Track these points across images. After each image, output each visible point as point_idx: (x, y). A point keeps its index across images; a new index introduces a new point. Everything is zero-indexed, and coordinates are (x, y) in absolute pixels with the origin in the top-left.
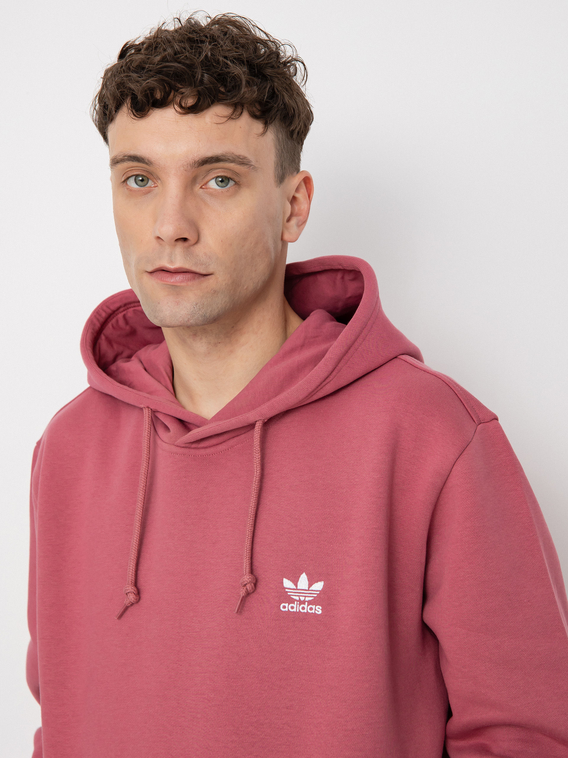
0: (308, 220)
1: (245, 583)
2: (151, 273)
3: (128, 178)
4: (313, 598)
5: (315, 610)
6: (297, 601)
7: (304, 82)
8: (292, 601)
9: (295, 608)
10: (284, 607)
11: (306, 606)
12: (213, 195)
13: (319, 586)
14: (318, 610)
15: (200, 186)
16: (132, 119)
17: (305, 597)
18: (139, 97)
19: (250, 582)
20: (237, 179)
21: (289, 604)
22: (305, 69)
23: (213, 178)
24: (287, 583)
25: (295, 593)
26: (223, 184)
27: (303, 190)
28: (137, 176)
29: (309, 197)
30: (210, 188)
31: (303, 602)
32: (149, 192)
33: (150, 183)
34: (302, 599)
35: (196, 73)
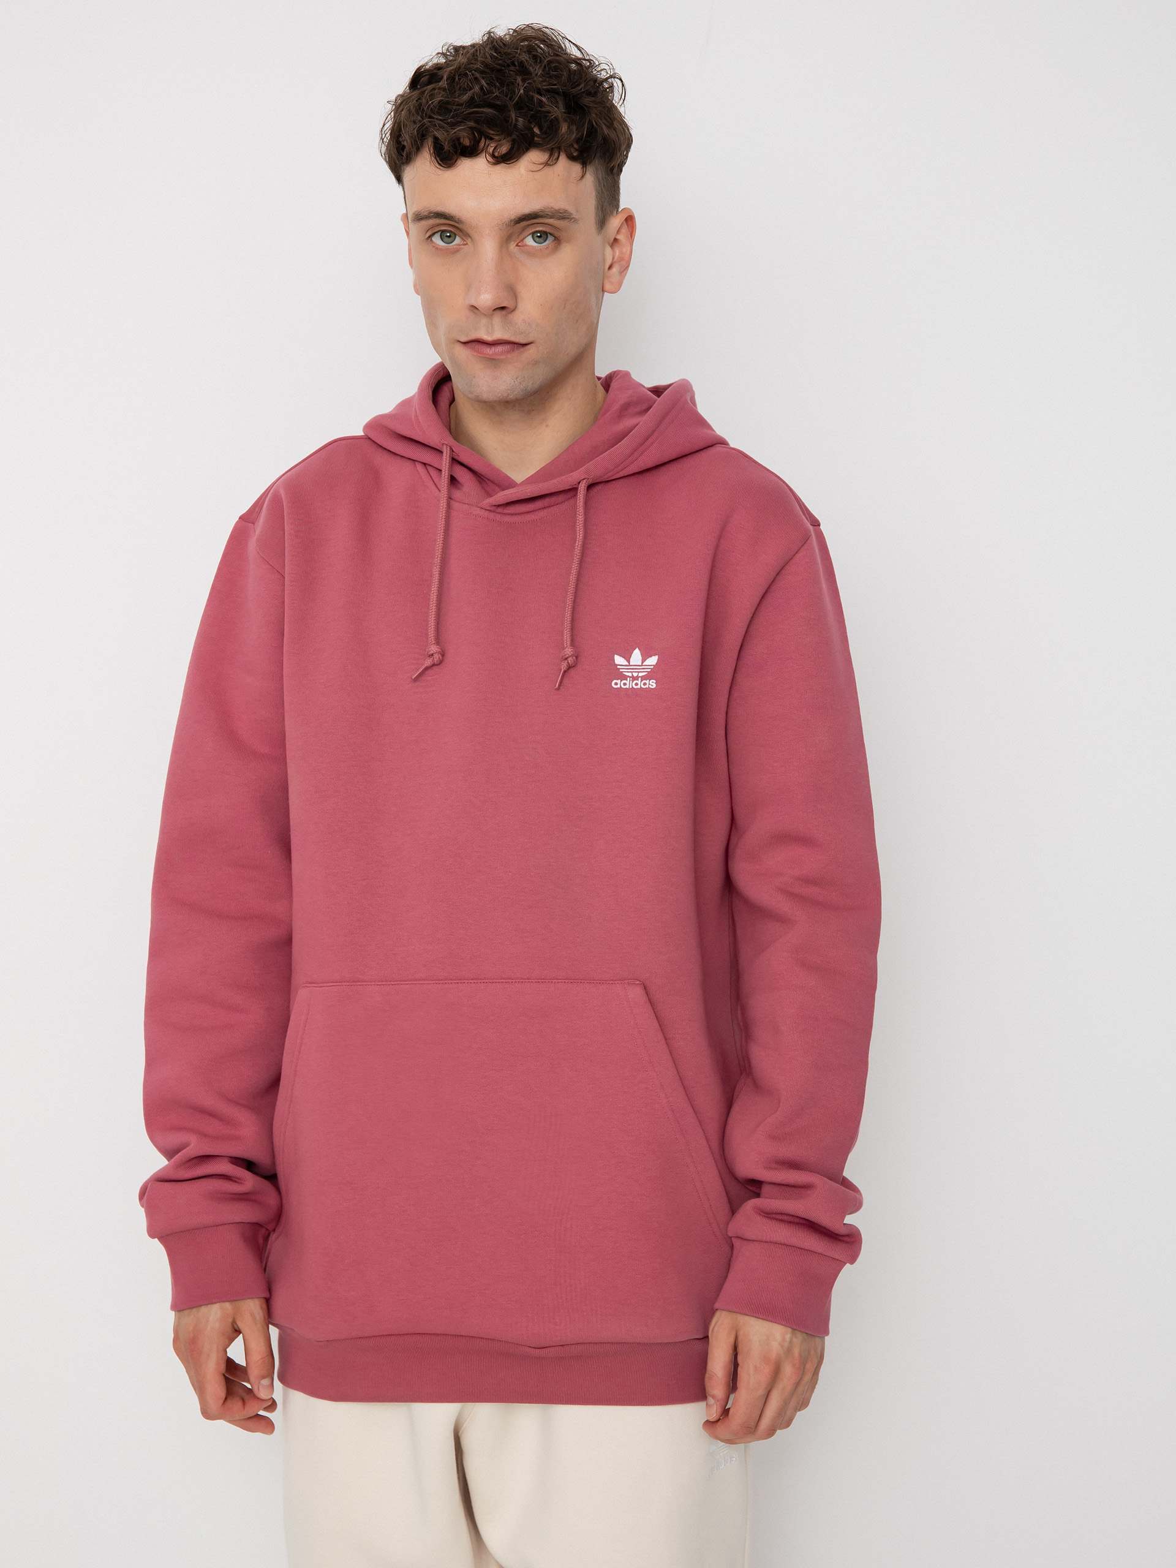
0: (631, 265)
1: (566, 657)
2: (465, 343)
3: (434, 234)
4: (646, 673)
5: (649, 684)
6: (630, 677)
7: (622, 101)
8: (625, 678)
9: (628, 684)
10: (616, 684)
11: (639, 682)
12: (531, 254)
13: (653, 661)
14: (652, 684)
15: (515, 244)
16: (436, 169)
17: (638, 672)
18: (446, 147)
19: (572, 656)
20: (557, 234)
21: (621, 681)
22: (623, 85)
23: (530, 234)
24: (619, 660)
25: (628, 669)
26: (541, 240)
27: (625, 230)
28: (443, 231)
29: (631, 237)
30: (526, 245)
31: (637, 678)
32: (456, 251)
33: (458, 240)
34: (635, 675)
35: (509, 117)
